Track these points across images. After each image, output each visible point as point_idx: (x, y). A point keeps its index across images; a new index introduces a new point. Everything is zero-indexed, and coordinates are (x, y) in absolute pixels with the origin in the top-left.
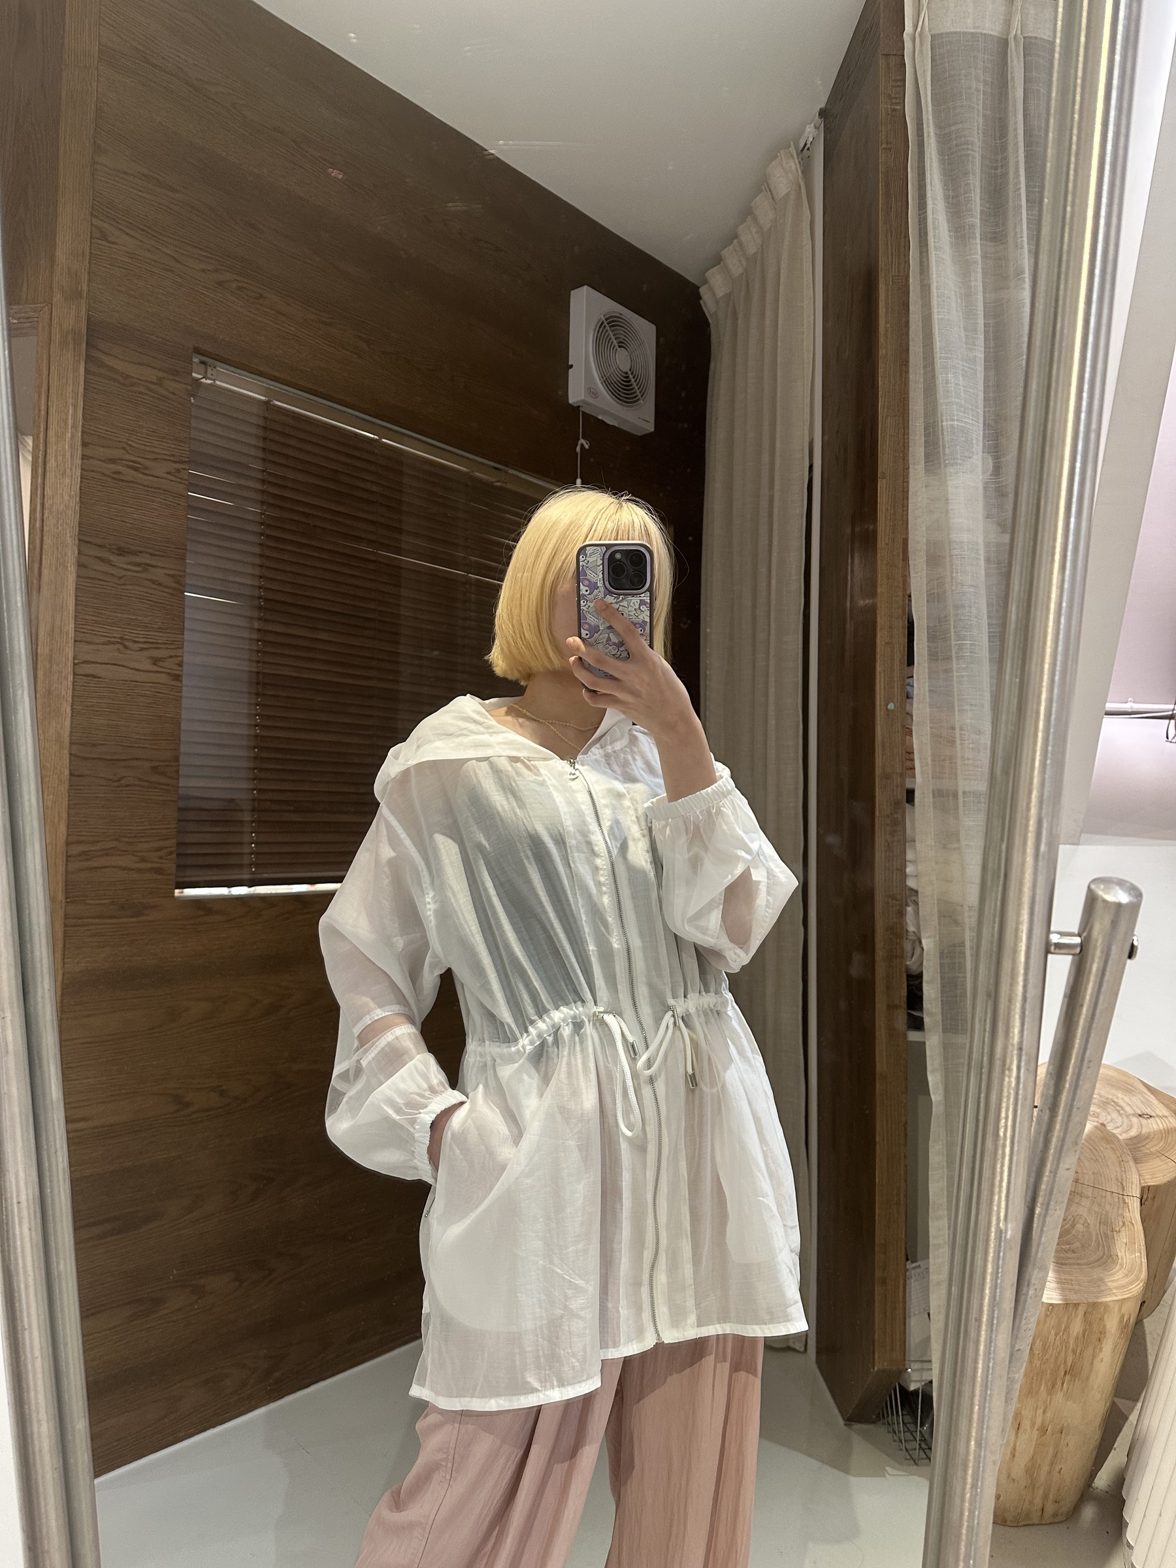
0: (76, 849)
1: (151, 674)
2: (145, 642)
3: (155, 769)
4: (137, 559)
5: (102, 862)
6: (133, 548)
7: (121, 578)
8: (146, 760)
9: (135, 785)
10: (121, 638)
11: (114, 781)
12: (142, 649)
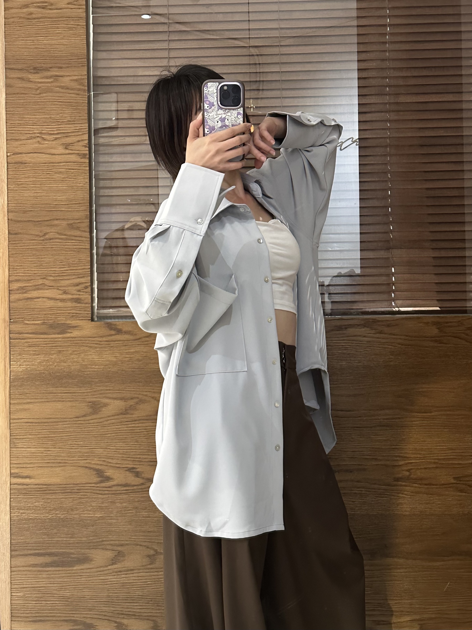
0: (15, 286)
1: (63, 156)
2: (58, 134)
3: (71, 226)
4: (49, 74)
5: (34, 294)
6: (45, 66)
7: (37, 89)
8: (64, 219)
9: (56, 238)
10: (41, 133)
11: (41, 237)
12: (56, 139)
